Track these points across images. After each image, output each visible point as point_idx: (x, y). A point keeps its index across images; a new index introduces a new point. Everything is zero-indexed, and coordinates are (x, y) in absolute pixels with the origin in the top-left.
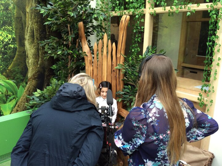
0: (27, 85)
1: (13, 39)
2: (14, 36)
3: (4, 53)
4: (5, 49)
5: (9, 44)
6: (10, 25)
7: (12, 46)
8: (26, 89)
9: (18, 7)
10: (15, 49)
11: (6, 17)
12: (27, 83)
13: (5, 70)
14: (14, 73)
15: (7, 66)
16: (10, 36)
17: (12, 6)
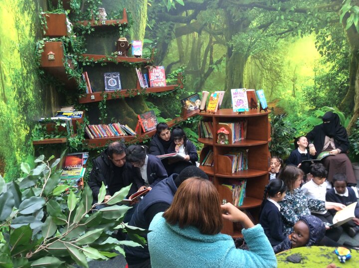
0: (353, 118)
1: (348, 79)
2: (349, 77)
3: (340, 90)
4: (341, 87)
5: (344, 83)
6: (347, 68)
7: (346, 85)
8: (351, 120)
9: (354, 54)
10: (348, 87)
11: (346, 63)
12: (352, 116)
13: (339, 103)
14: (345, 107)
15: (341, 100)
16: (346, 77)
17: (350, 54)
